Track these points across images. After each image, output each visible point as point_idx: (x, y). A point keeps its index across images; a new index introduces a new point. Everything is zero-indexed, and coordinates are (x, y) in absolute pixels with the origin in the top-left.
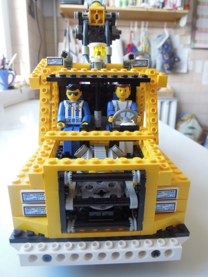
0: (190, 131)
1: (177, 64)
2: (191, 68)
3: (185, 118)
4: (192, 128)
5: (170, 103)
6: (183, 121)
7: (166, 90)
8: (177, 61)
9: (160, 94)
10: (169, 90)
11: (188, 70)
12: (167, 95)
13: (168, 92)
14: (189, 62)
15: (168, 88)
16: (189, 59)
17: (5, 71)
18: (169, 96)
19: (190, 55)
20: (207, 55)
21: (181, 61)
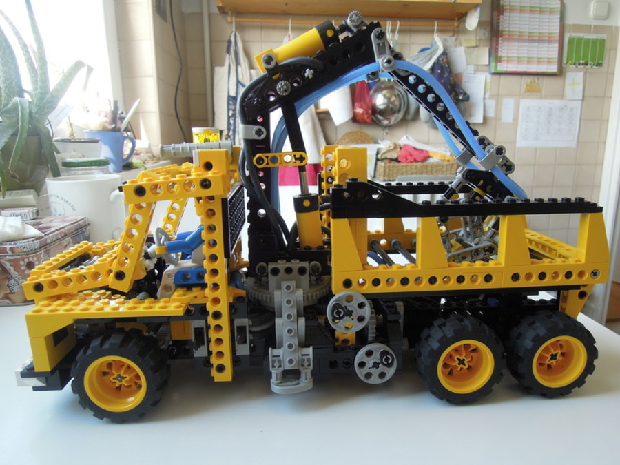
1: (462, 105)
2: (491, 114)
7: (442, 160)
8: (462, 100)
9: (429, 169)
10: (449, 161)
11: (485, 119)
12: (445, 169)
13: (446, 163)
14: (487, 101)
15: (445, 156)
16: (487, 95)
17: (118, 134)
18: (449, 172)
19: (488, 88)
20: (525, 86)
21: (471, 99)
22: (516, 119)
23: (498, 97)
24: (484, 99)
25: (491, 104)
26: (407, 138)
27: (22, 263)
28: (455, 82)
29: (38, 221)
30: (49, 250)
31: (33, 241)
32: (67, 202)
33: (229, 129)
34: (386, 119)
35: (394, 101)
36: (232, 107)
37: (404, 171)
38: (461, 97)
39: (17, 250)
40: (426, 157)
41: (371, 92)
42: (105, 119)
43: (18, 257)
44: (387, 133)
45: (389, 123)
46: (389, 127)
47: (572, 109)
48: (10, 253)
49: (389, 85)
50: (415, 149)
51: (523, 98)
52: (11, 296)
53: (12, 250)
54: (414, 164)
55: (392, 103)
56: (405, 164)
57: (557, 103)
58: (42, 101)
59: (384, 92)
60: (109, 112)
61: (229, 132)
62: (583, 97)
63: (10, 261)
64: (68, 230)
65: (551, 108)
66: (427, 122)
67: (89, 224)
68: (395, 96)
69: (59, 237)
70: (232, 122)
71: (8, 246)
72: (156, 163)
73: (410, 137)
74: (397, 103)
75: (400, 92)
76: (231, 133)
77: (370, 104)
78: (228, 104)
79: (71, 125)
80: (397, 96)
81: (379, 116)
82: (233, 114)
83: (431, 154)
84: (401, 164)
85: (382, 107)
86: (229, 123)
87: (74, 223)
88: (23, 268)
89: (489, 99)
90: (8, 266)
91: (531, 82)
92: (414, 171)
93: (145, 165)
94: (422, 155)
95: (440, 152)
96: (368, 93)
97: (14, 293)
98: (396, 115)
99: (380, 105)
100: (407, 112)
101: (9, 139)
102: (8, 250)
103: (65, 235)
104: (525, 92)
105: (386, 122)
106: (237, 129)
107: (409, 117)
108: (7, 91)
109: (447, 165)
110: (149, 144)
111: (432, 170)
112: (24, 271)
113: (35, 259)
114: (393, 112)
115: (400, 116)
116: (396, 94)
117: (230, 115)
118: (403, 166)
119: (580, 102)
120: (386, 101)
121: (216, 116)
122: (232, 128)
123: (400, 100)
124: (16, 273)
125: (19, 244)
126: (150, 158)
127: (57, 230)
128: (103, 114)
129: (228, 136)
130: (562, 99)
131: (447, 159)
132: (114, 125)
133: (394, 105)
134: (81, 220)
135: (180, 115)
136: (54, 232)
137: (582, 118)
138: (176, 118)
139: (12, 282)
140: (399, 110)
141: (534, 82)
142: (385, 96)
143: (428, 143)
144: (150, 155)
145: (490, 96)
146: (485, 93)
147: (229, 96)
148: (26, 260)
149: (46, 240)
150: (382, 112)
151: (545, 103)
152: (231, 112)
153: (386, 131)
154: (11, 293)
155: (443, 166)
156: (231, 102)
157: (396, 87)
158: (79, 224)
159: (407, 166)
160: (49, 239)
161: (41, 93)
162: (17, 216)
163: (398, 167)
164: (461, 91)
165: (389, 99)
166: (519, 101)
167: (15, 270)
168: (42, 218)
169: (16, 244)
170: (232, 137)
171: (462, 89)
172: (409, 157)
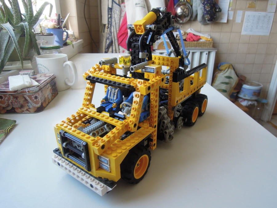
0: (227, 80)
1: (217, 14)
2: (231, 18)
3: (222, 68)
4: (229, 77)
5: (209, 53)
6: (221, 70)
7: (206, 41)
8: (218, 12)
9: (200, 45)
10: (209, 41)
11: (228, 20)
12: (207, 45)
13: (208, 42)
14: (229, 12)
15: (208, 39)
16: (230, 9)
17: (60, 30)
18: (209, 46)
19: (231, 5)
20: (248, 5)
21: (222, 11)
22: (242, 21)
23: (235, 10)
24: (228, 11)
25: (231, 13)
26: (191, 29)
27: (33, 97)
28: (215, 2)
29: (35, 76)
30: (42, 91)
31: (36, 87)
32: (46, 67)
33: (108, 24)
34: (182, 20)
35: (186, 11)
36: (110, 13)
37: (188, 45)
38: (217, 10)
39: (30, 92)
40: (199, 38)
41: (175, 7)
42: (55, 23)
43: (31, 94)
44: (181, 27)
45: (183, 22)
46: (183, 24)
47: (269, 17)
48: (28, 93)
49: (184, 3)
50: (194, 35)
51: (247, 11)
52: (29, 110)
53: (28, 91)
54: (193, 42)
55: (184, 12)
56: (189, 42)
57: (263, 14)
58: (30, 20)
59: (181, 7)
60: (56, 20)
61: (108, 25)
62: (276, 11)
63: (28, 96)
64: (48, 81)
65: (259, 16)
66: (200, 22)
67: (56, 77)
68: (186, 9)
69: (45, 84)
70: (110, 20)
71: (27, 90)
72: (77, 41)
73: (192, 29)
74: (187, 12)
75: (189, 6)
76: (109, 26)
77: (174, 12)
78: (108, 12)
79: (41, 27)
80: (187, 9)
81: (178, 19)
82: (110, 17)
83: (201, 38)
84: (187, 42)
85: (179, 14)
86: (108, 21)
87: (50, 78)
88: (33, 99)
89: (231, 11)
90: (27, 98)
91: (251, 3)
92: (193, 45)
93: (72, 43)
94: (197, 38)
95: (206, 36)
96: (174, 7)
97: (30, 109)
98: (186, 18)
99: (179, 13)
100: (191, 17)
101: (19, 39)
102: (27, 92)
103: (48, 84)
104: (248, 8)
105: (181, 22)
106: (112, 24)
107: (192, 19)
108: (16, 17)
109: (208, 43)
110: (73, 33)
111: (201, 45)
112: (34, 100)
113: (38, 95)
114: (185, 16)
115: (188, 18)
116: (187, 8)
117: (109, 17)
118: (188, 43)
119: (274, 13)
120: (182, 11)
121: (102, 17)
122: (110, 23)
123: (189, 11)
124: (30, 101)
125: (31, 89)
126: (74, 39)
127: (44, 82)
128: (54, 21)
129: (108, 27)
130: (265, 12)
131: (208, 40)
132: (59, 26)
133: (186, 13)
134: (52, 76)
135: (86, 17)
136: (43, 82)
137: (274, 21)
138: (84, 19)
139: (29, 104)
140: (188, 16)
141: (253, 3)
142: (181, 9)
143: (200, 32)
144: (73, 37)
145: (231, 9)
146: (229, 8)
147: (109, 8)
148: (34, 96)
149: (41, 87)
150: (180, 17)
151: (257, 14)
152: (109, 16)
153: (181, 26)
154: (29, 108)
155: (206, 43)
156: (109, 11)
157: (187, 4)
158: (52, 78)
159: (190, 43)
160: (42, 86)
161: (30, 17)
162: (26, 74)
163: (186, 43)
164: (218, 7)
165: (183, 10)
166: (245, 12)
167: (30, 100)
168: (36, 75)
169: (30, 89)
170: (110, 28)
171: (218, 6)
172: (191, 39)
